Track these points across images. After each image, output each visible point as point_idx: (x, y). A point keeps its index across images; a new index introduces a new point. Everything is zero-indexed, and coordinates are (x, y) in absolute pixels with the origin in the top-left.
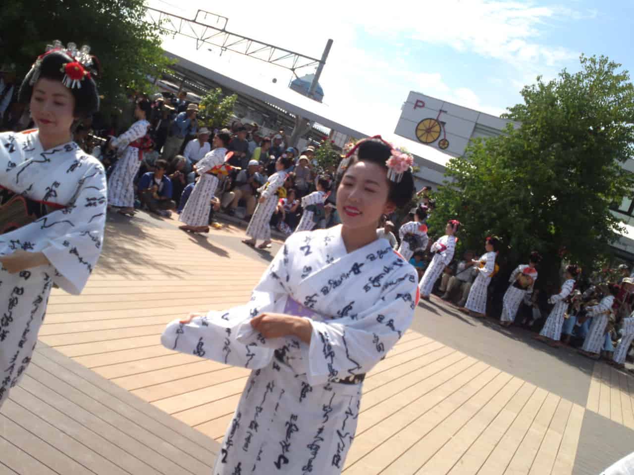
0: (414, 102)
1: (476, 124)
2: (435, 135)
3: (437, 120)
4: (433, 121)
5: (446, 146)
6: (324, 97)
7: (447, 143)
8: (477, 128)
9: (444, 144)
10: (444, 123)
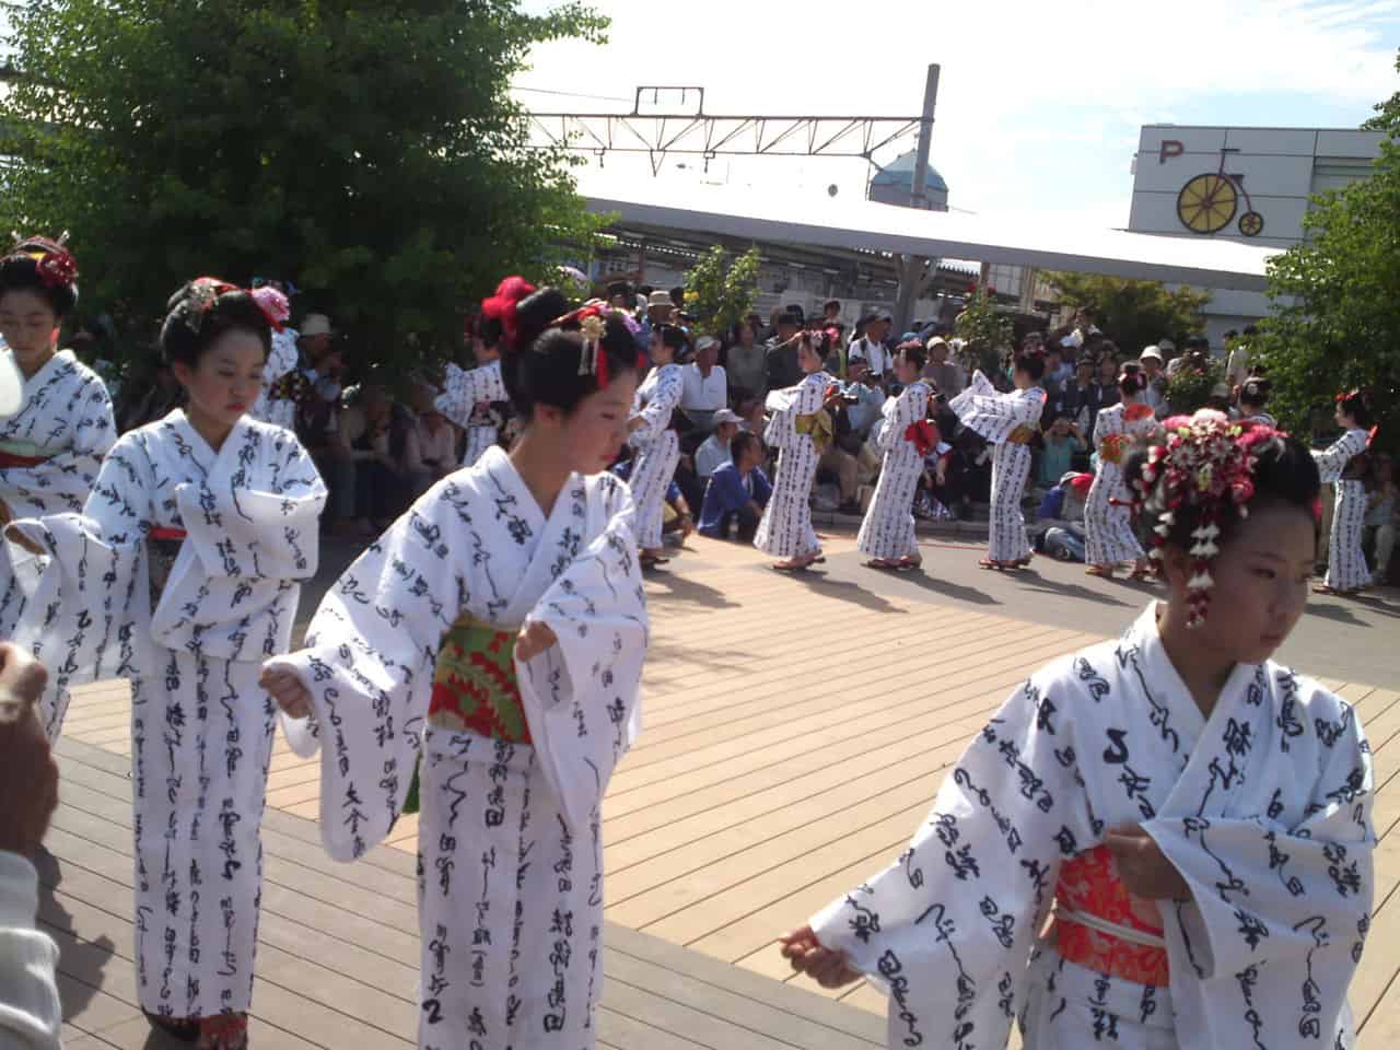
0: (1160, 148)
1: (1315, 158)
2: (1227, 210)
3: (1220, 175)
4: (1212, 180)
5: (1257, 227)
6: (949, 194)
7: (1257, 219)
8: (1319, 166)
9: (1251, 224)
10: (1238, 178)
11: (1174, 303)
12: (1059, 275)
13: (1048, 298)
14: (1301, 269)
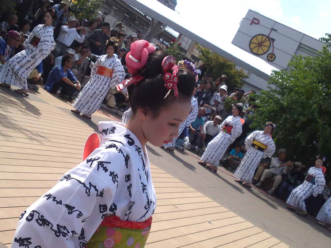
0: (252, 19)
1: (300, 43)
2: (265, 49)
3: (268, 37)
4: (264, 37)
5: (273, 59)
6: (177, 6)
7: (274, 56)
8: (301, 47)
9: (271, 57)
10: (273, 40)
11: (237, 74)
12: (203, 49)
13: (196, 55)
14: (282, 78)
